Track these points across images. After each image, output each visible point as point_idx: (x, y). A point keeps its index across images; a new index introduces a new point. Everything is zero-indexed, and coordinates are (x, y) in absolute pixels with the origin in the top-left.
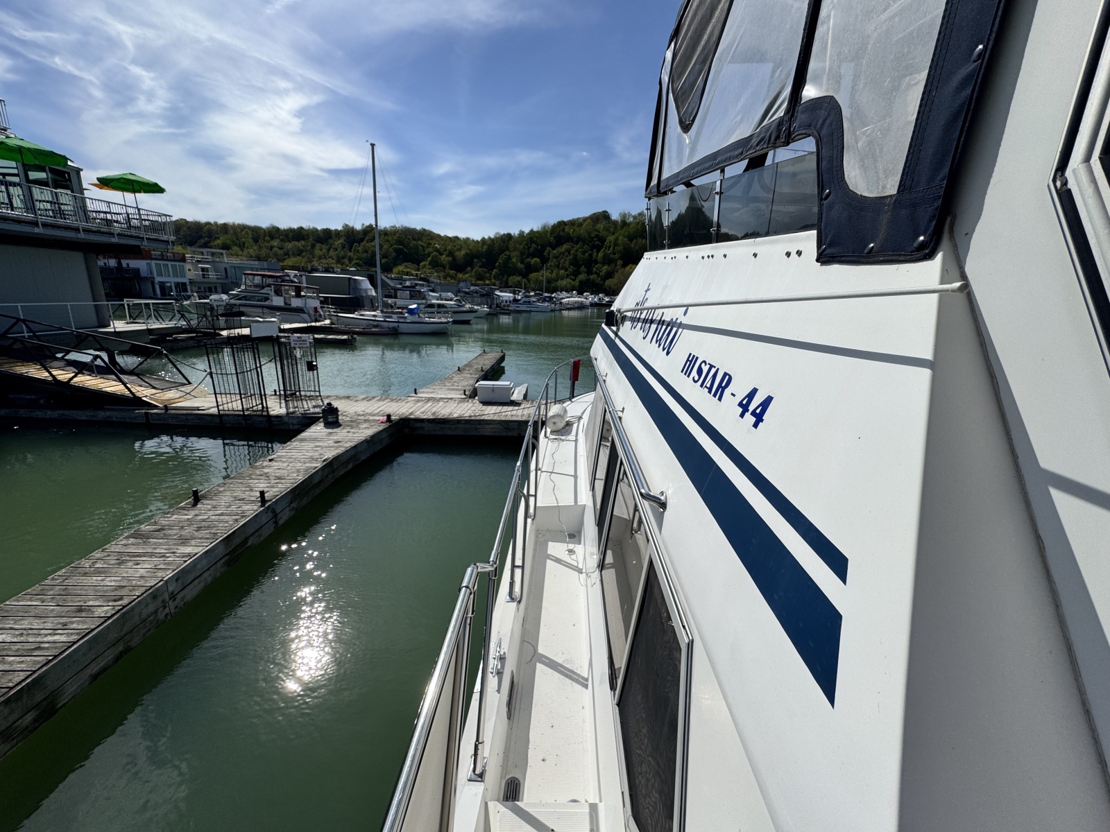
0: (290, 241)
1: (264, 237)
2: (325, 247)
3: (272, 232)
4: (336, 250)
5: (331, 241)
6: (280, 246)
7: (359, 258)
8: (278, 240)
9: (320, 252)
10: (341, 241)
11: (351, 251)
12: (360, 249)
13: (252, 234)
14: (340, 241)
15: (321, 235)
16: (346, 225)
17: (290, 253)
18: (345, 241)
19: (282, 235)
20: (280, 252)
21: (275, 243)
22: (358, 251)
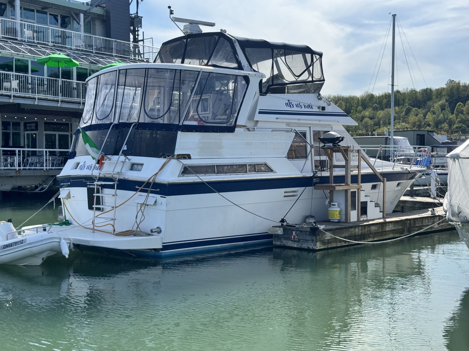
0: (382, 109)
1: (357, 108)
2: (421, 111)
3: (365, 100)
4: (434, 113)
5: (429, 103)
6: (371, 115)
7: (462, 121)
8: (370, 109)
9: (414, 117)
10: (443, 101)
11: (452, 113)
12: (464, 109)
13: (346, 106)
14: (440, 103)
15: (419, 97)
16: (451, 81)
17: (381, 122)
18: (447, 101)
19: (376, 103)
20: (371, 122)
21: (367, 113)
22: (462, 112)
